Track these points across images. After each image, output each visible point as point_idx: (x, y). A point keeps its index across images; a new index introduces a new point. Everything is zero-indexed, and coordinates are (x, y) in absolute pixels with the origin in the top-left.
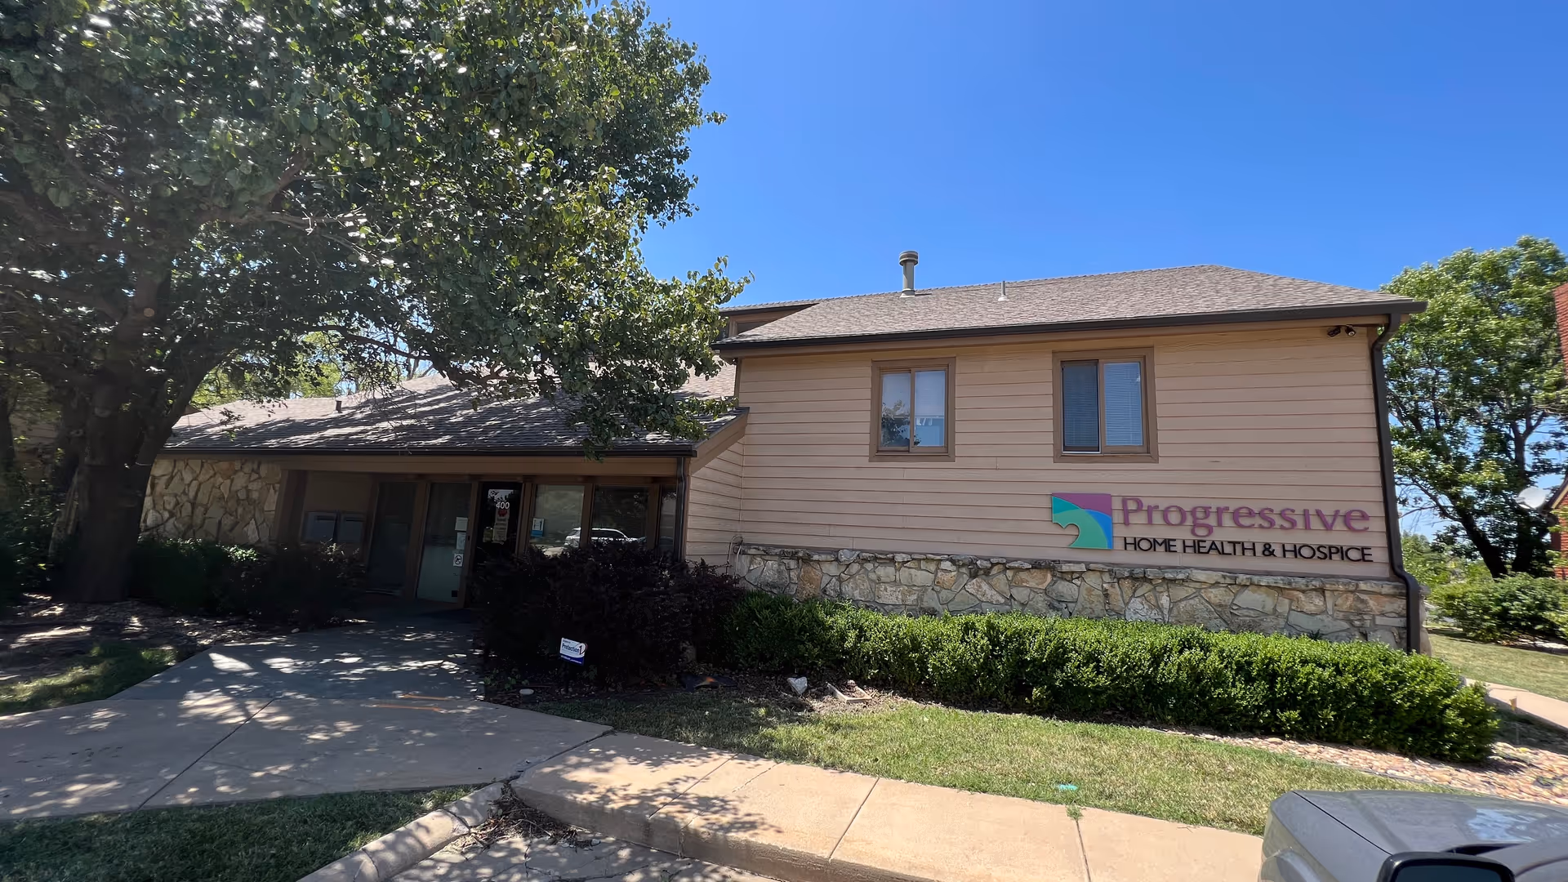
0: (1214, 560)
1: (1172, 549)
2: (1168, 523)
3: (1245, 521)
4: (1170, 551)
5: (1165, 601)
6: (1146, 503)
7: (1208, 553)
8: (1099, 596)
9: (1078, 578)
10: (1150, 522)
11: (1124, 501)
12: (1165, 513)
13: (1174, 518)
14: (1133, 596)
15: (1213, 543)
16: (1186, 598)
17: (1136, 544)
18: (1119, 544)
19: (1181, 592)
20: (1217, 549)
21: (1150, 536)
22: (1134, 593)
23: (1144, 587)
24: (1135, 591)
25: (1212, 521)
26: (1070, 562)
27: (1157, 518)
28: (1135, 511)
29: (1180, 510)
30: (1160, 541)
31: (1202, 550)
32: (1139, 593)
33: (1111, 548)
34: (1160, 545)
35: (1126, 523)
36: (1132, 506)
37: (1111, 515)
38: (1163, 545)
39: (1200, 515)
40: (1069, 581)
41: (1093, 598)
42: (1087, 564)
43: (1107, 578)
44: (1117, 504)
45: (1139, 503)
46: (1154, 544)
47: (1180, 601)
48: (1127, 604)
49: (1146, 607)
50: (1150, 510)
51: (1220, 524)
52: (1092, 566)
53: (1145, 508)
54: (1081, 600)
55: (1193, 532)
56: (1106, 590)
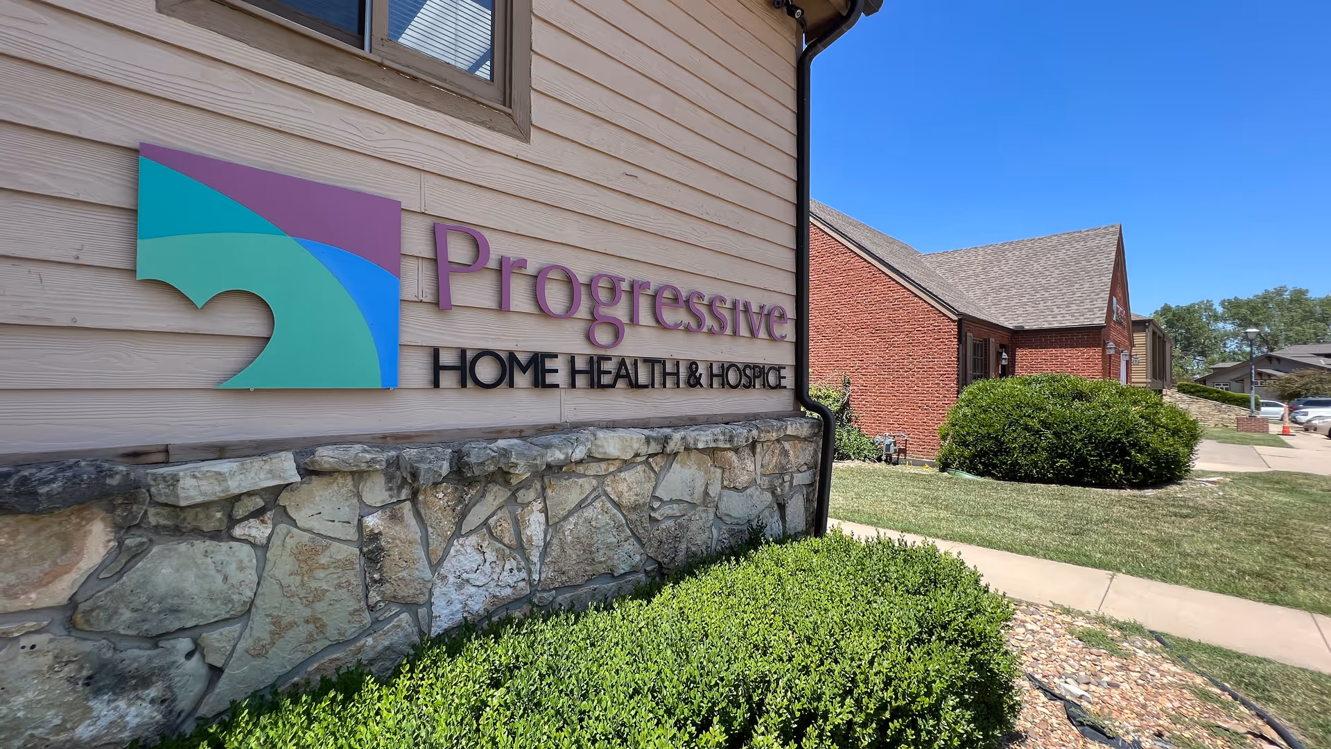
0: (620, 403)
1: (550, 379)
2: (543, 311)
3: (669, 316)
4: (546, 386)
5: (535, 526)
6: (498, 247)
7: (613, 386)
8: (346, 564)
9: (258, 514)
10: (503, 306)
11: (439, 231)
12: (537, 281)
13: (555, 297)
14: (457, 534)
15: (622, 363)
16: (580, 506)
17: (465, 370)
18: (415, 370)
19: (568, 494)
20: (628, 376)
21: (502, 345)
22: (459, 525)
23: (489, 498)
24: (463, 515)
25: (620, 312)
26: (221, 451)
27: (520, 296)
28: (465, 268)
29: (569, 279)
30: (522, 358)
31: (606, 380)
32: (476, 516)
33: (389, 386)
34: (524, 370)
35: (441, 302)
36: (459, 251)
37: (397, 272)
38: (529, 373)
39: (603, 295)
40: (216, 536)
41: (323, 580)
42: (304, 450)
43: (376, 492)
44: (415, 240)
45: (478, 245)
46: (508, 365)
47: (566, 518)
48: (435, 566)
49: (491, 556)
50: (504, 270)
51: (633, 320)
52: (326, 456)
53: (492, 264)
54: (270, 601)
55: (589, 338)
56: (375, 537)
